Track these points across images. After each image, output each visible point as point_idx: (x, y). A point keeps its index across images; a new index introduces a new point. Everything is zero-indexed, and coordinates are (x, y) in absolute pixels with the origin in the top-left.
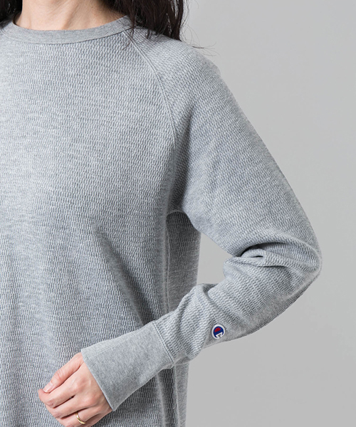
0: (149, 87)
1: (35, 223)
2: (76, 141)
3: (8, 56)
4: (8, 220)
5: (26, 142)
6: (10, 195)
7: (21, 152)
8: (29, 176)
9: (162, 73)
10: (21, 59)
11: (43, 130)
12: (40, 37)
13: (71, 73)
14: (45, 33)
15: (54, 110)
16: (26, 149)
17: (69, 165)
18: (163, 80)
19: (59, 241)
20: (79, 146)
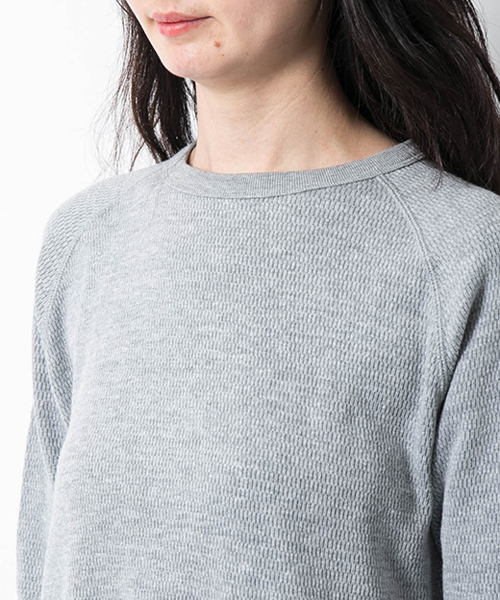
0: (412, 282)
1: (207, 531)
2: (281, 375)
3: (169, 222)
4: (157, 524)
5: (192, 378)
6: (162, 476)
7: (183, 397)
8: (198, 442)
9: (436, 258)
10: (191, 227)
11: (222, 356)
12: (225, 186)
13: (275, 250)
14: (235, 179)
15: (243, 318)
16: (192, 391)
17: (270, 421)
18: (438, 272)
19: (245, 567)
20: (289, 386)
